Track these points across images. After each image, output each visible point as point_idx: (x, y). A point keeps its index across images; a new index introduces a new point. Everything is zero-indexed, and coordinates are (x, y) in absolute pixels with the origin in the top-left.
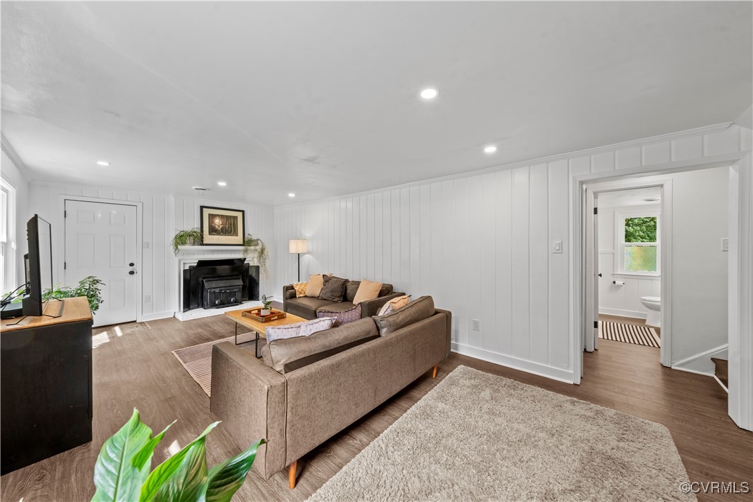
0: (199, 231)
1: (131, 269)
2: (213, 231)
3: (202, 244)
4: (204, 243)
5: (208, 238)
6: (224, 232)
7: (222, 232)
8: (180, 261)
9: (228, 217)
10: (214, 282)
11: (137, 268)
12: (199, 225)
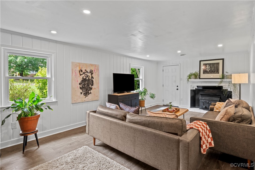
0: (199, 73)
1: (177, 88)
2: (205, 72)
3: (200, 78)
4: (201, 78)
5: (202, 76)
6: (211, 72)
7: (210, 72)
8: (191, 86)
9: (213, 64)
10: (205, 97)
11: (179, 88)
12: (198, 70)
